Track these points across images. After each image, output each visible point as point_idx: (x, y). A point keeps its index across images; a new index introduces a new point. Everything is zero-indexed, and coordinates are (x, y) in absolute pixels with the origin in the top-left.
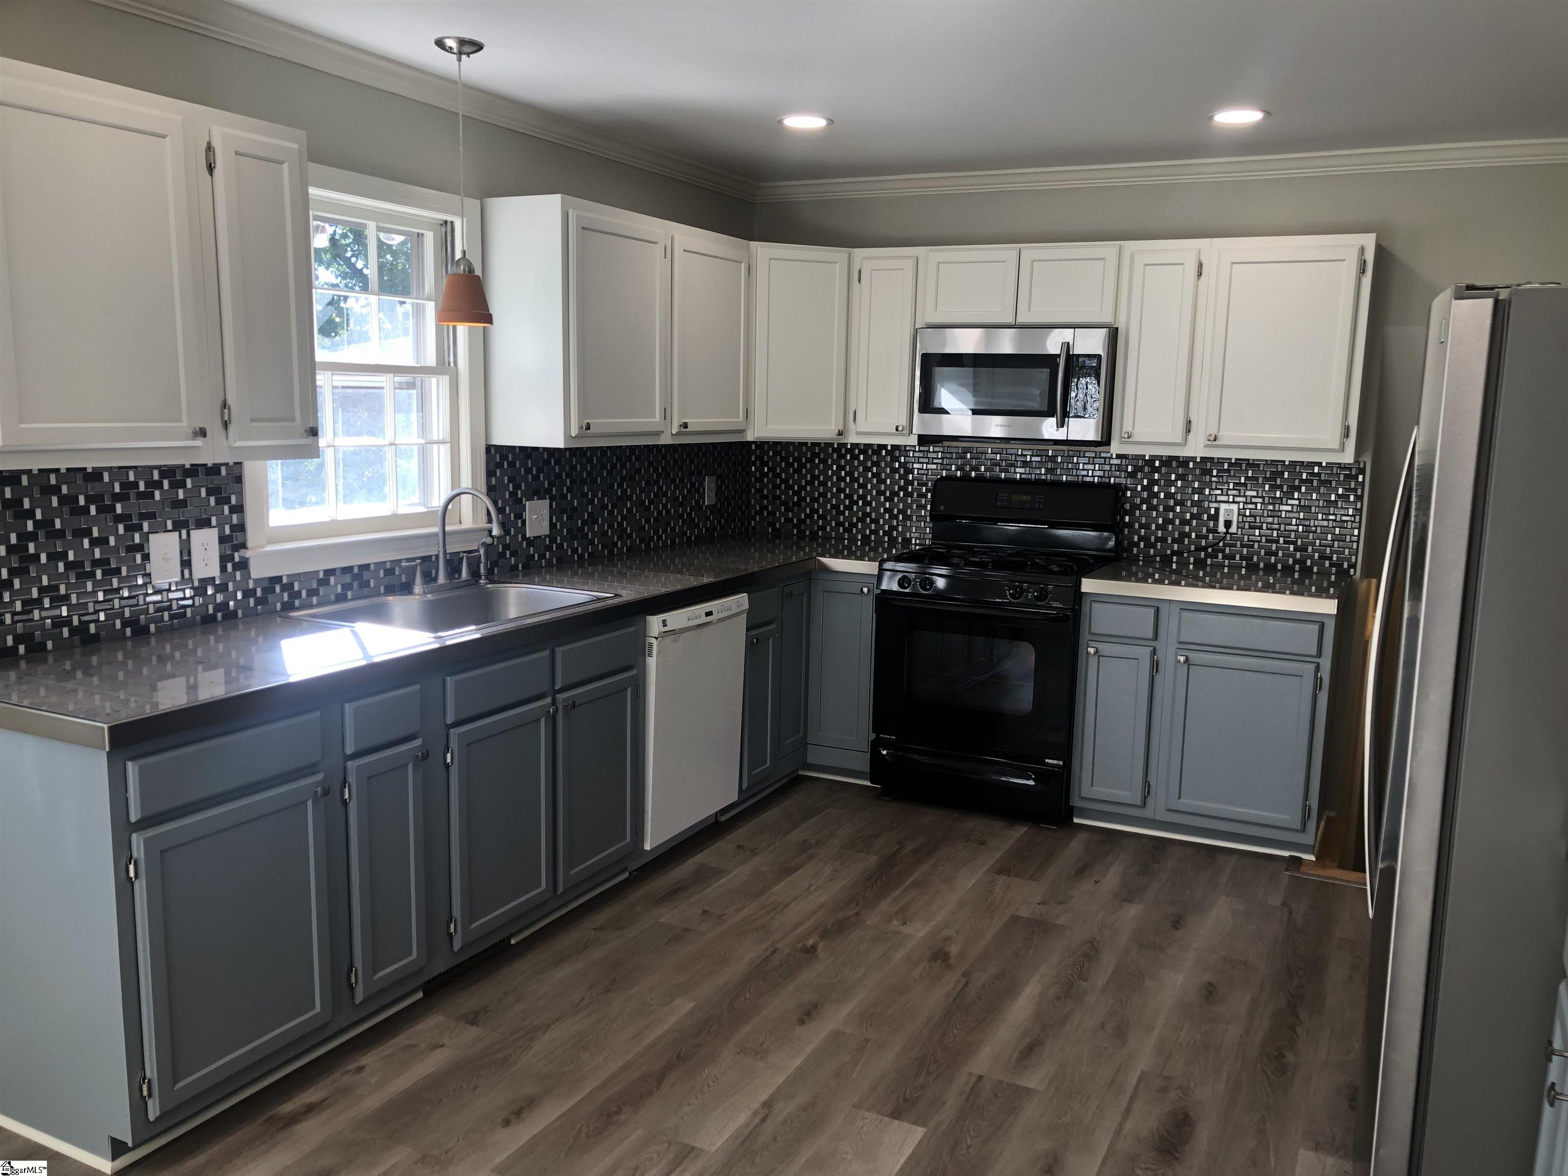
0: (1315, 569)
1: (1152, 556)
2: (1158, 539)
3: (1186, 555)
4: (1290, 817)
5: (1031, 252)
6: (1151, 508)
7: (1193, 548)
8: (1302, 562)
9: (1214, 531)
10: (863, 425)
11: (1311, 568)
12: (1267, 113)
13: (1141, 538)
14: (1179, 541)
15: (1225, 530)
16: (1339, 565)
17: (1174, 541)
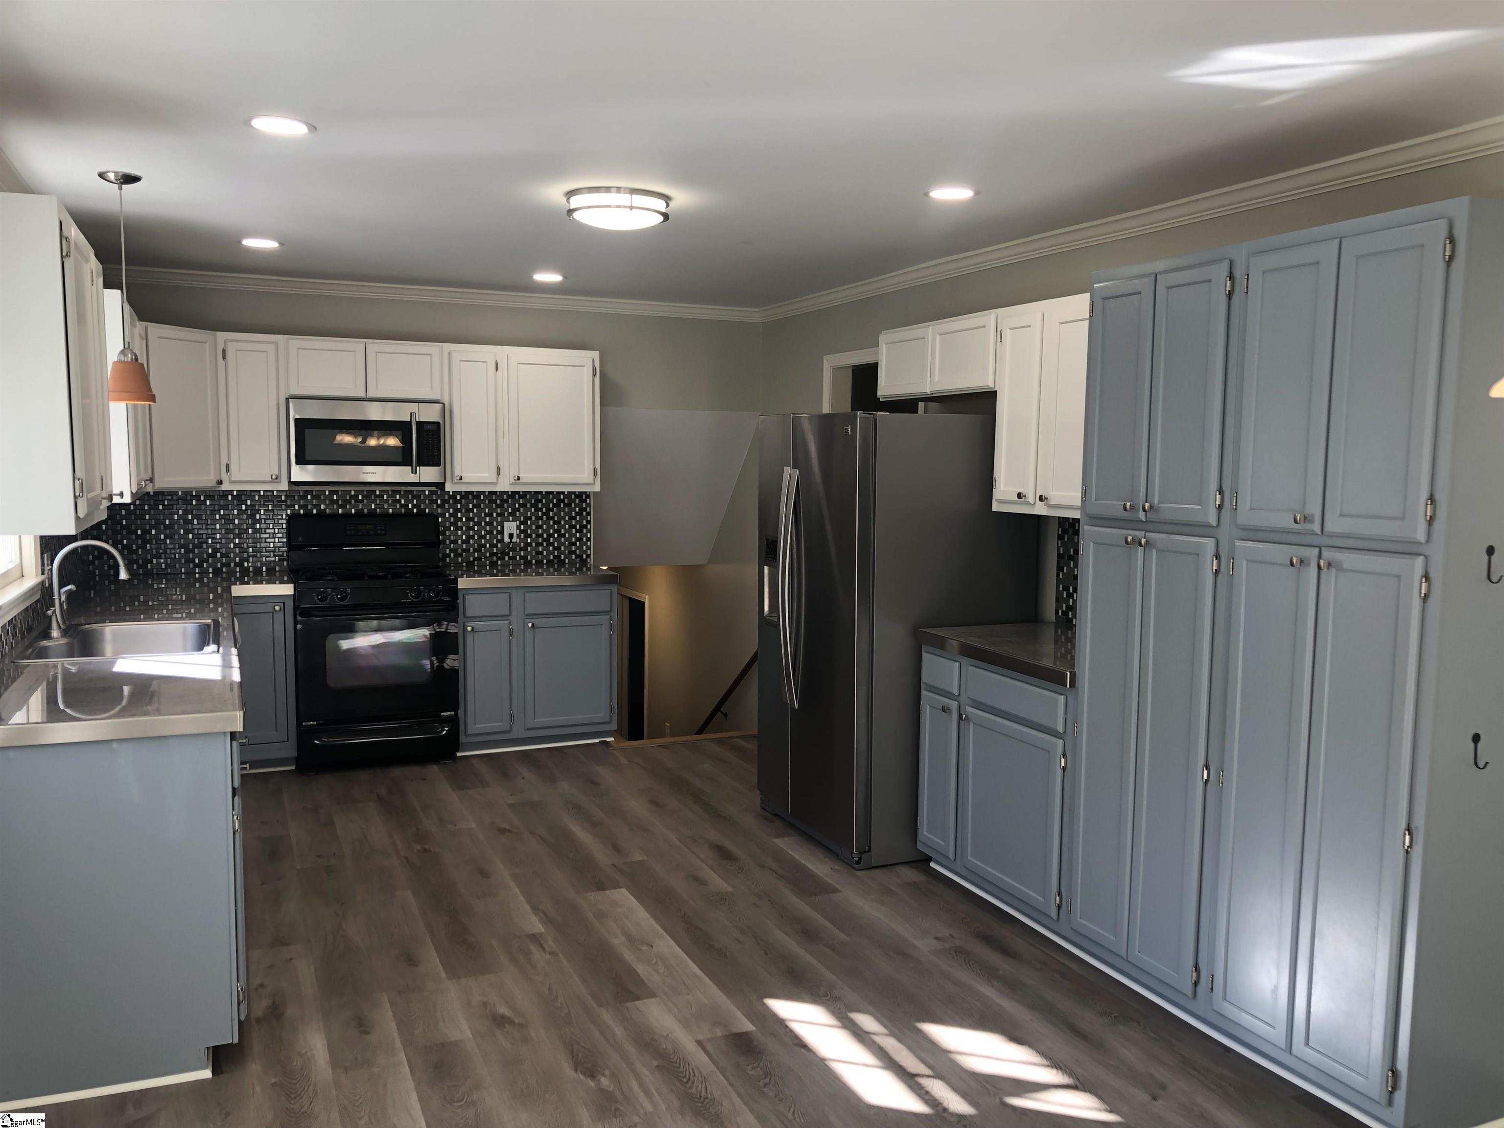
0: (567, 561)
1: (460, 563)
2: (463, 550)
3: (483, 560)
4: (603, 714)
5: (375, 346)
6: (458, 529)
7: (488, 554)
8: (558, 557)
9: (502, 541)
10: (236, 475)
11: (564, 560)
12: (565, 277)
13: (451, 551)
14: (477, 550)
15: (509, 541)
16: (580, 557)
17: (475, 551)
